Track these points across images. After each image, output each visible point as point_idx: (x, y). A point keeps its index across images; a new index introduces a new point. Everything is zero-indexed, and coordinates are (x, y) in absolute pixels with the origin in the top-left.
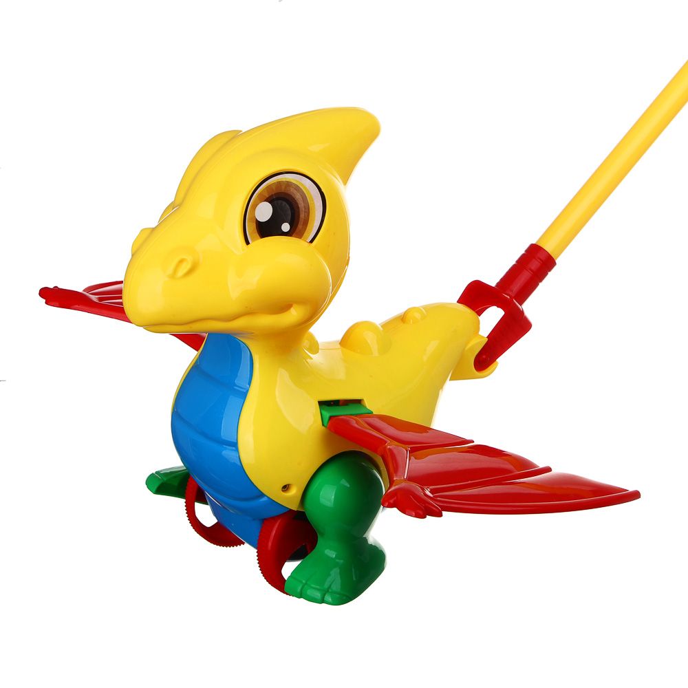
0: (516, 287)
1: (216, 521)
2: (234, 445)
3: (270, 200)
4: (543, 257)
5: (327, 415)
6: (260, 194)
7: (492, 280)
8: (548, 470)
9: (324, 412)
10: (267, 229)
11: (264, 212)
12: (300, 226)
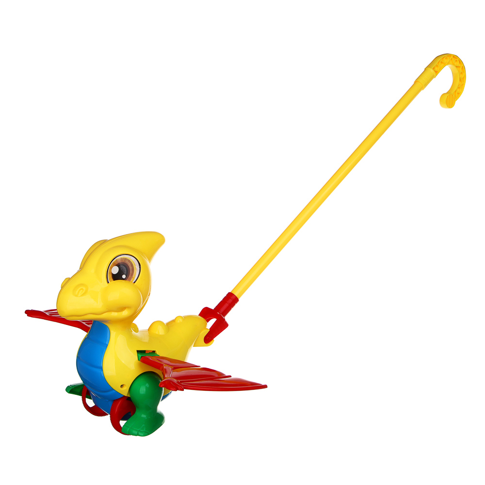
0: (222, 310)
1: (94, 405)
2: (101, 368)
3: (118, 265)
4: (233, 297)
5: (140, 356)
6: (114, 263)
7: (213, 307)
8: (230, 376)
9: (139, 355)
10: (116, 277)
11: (115, 270)
12: (130, 276)
